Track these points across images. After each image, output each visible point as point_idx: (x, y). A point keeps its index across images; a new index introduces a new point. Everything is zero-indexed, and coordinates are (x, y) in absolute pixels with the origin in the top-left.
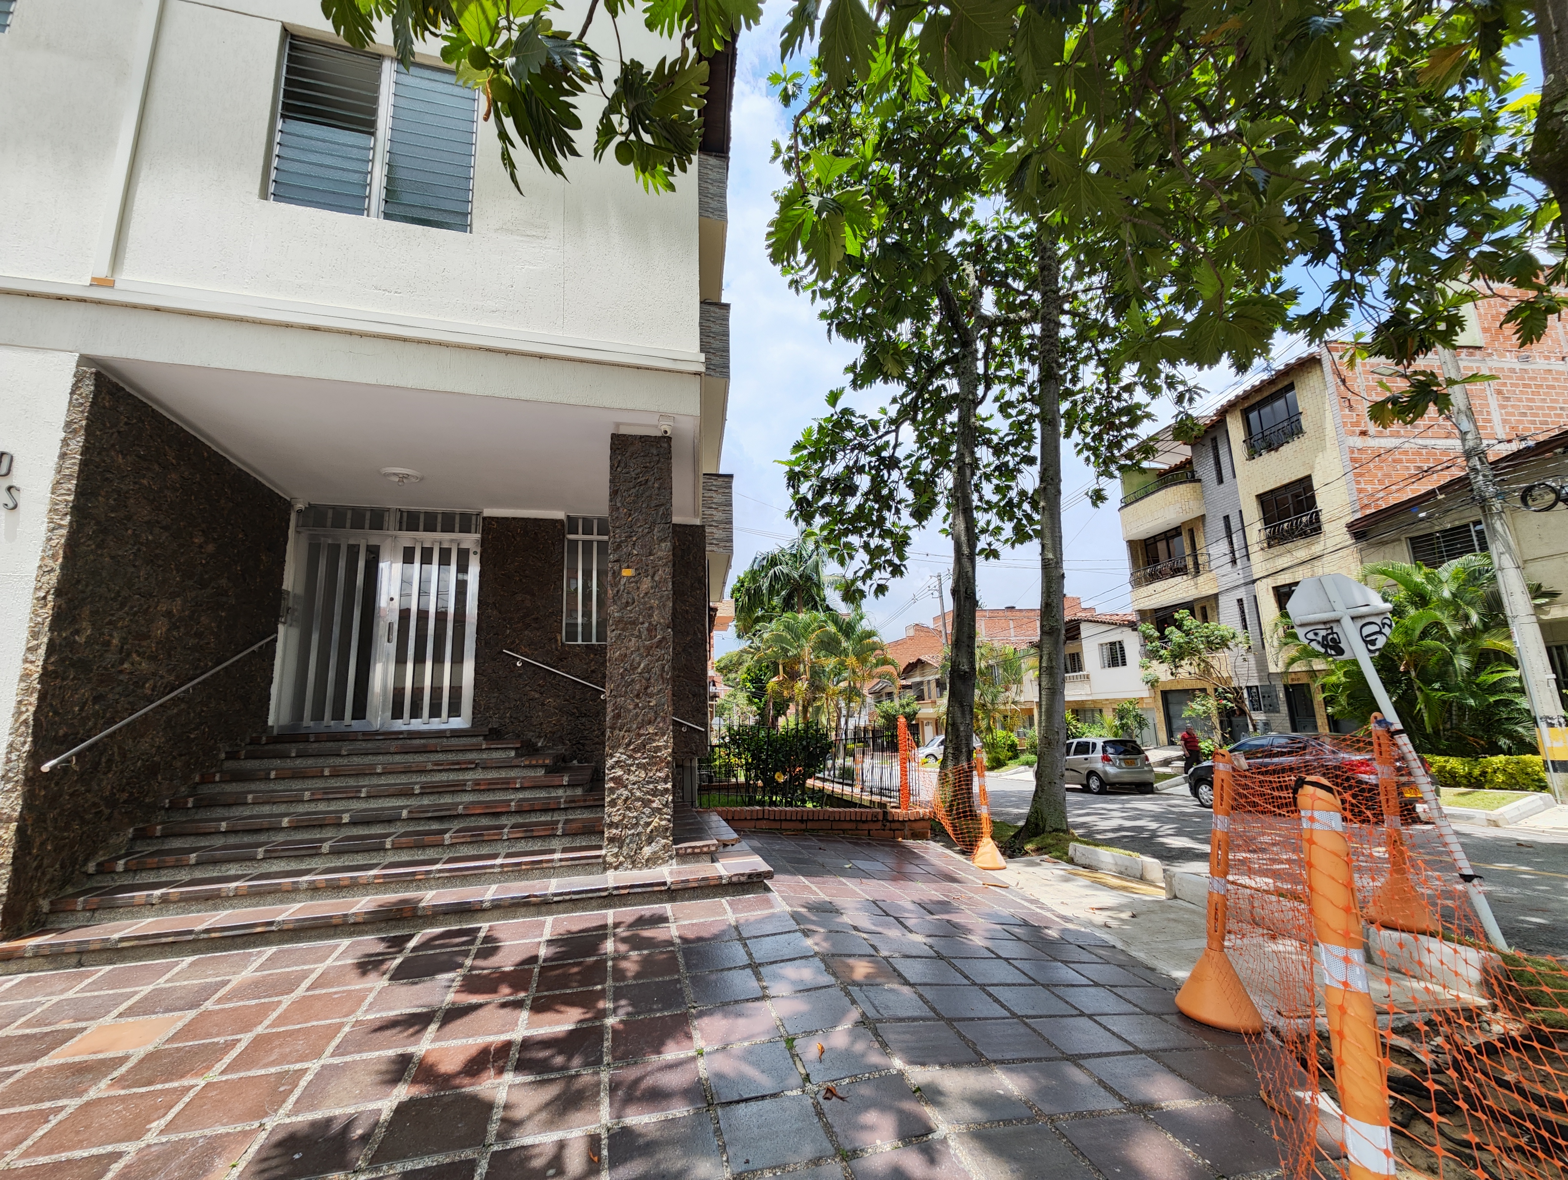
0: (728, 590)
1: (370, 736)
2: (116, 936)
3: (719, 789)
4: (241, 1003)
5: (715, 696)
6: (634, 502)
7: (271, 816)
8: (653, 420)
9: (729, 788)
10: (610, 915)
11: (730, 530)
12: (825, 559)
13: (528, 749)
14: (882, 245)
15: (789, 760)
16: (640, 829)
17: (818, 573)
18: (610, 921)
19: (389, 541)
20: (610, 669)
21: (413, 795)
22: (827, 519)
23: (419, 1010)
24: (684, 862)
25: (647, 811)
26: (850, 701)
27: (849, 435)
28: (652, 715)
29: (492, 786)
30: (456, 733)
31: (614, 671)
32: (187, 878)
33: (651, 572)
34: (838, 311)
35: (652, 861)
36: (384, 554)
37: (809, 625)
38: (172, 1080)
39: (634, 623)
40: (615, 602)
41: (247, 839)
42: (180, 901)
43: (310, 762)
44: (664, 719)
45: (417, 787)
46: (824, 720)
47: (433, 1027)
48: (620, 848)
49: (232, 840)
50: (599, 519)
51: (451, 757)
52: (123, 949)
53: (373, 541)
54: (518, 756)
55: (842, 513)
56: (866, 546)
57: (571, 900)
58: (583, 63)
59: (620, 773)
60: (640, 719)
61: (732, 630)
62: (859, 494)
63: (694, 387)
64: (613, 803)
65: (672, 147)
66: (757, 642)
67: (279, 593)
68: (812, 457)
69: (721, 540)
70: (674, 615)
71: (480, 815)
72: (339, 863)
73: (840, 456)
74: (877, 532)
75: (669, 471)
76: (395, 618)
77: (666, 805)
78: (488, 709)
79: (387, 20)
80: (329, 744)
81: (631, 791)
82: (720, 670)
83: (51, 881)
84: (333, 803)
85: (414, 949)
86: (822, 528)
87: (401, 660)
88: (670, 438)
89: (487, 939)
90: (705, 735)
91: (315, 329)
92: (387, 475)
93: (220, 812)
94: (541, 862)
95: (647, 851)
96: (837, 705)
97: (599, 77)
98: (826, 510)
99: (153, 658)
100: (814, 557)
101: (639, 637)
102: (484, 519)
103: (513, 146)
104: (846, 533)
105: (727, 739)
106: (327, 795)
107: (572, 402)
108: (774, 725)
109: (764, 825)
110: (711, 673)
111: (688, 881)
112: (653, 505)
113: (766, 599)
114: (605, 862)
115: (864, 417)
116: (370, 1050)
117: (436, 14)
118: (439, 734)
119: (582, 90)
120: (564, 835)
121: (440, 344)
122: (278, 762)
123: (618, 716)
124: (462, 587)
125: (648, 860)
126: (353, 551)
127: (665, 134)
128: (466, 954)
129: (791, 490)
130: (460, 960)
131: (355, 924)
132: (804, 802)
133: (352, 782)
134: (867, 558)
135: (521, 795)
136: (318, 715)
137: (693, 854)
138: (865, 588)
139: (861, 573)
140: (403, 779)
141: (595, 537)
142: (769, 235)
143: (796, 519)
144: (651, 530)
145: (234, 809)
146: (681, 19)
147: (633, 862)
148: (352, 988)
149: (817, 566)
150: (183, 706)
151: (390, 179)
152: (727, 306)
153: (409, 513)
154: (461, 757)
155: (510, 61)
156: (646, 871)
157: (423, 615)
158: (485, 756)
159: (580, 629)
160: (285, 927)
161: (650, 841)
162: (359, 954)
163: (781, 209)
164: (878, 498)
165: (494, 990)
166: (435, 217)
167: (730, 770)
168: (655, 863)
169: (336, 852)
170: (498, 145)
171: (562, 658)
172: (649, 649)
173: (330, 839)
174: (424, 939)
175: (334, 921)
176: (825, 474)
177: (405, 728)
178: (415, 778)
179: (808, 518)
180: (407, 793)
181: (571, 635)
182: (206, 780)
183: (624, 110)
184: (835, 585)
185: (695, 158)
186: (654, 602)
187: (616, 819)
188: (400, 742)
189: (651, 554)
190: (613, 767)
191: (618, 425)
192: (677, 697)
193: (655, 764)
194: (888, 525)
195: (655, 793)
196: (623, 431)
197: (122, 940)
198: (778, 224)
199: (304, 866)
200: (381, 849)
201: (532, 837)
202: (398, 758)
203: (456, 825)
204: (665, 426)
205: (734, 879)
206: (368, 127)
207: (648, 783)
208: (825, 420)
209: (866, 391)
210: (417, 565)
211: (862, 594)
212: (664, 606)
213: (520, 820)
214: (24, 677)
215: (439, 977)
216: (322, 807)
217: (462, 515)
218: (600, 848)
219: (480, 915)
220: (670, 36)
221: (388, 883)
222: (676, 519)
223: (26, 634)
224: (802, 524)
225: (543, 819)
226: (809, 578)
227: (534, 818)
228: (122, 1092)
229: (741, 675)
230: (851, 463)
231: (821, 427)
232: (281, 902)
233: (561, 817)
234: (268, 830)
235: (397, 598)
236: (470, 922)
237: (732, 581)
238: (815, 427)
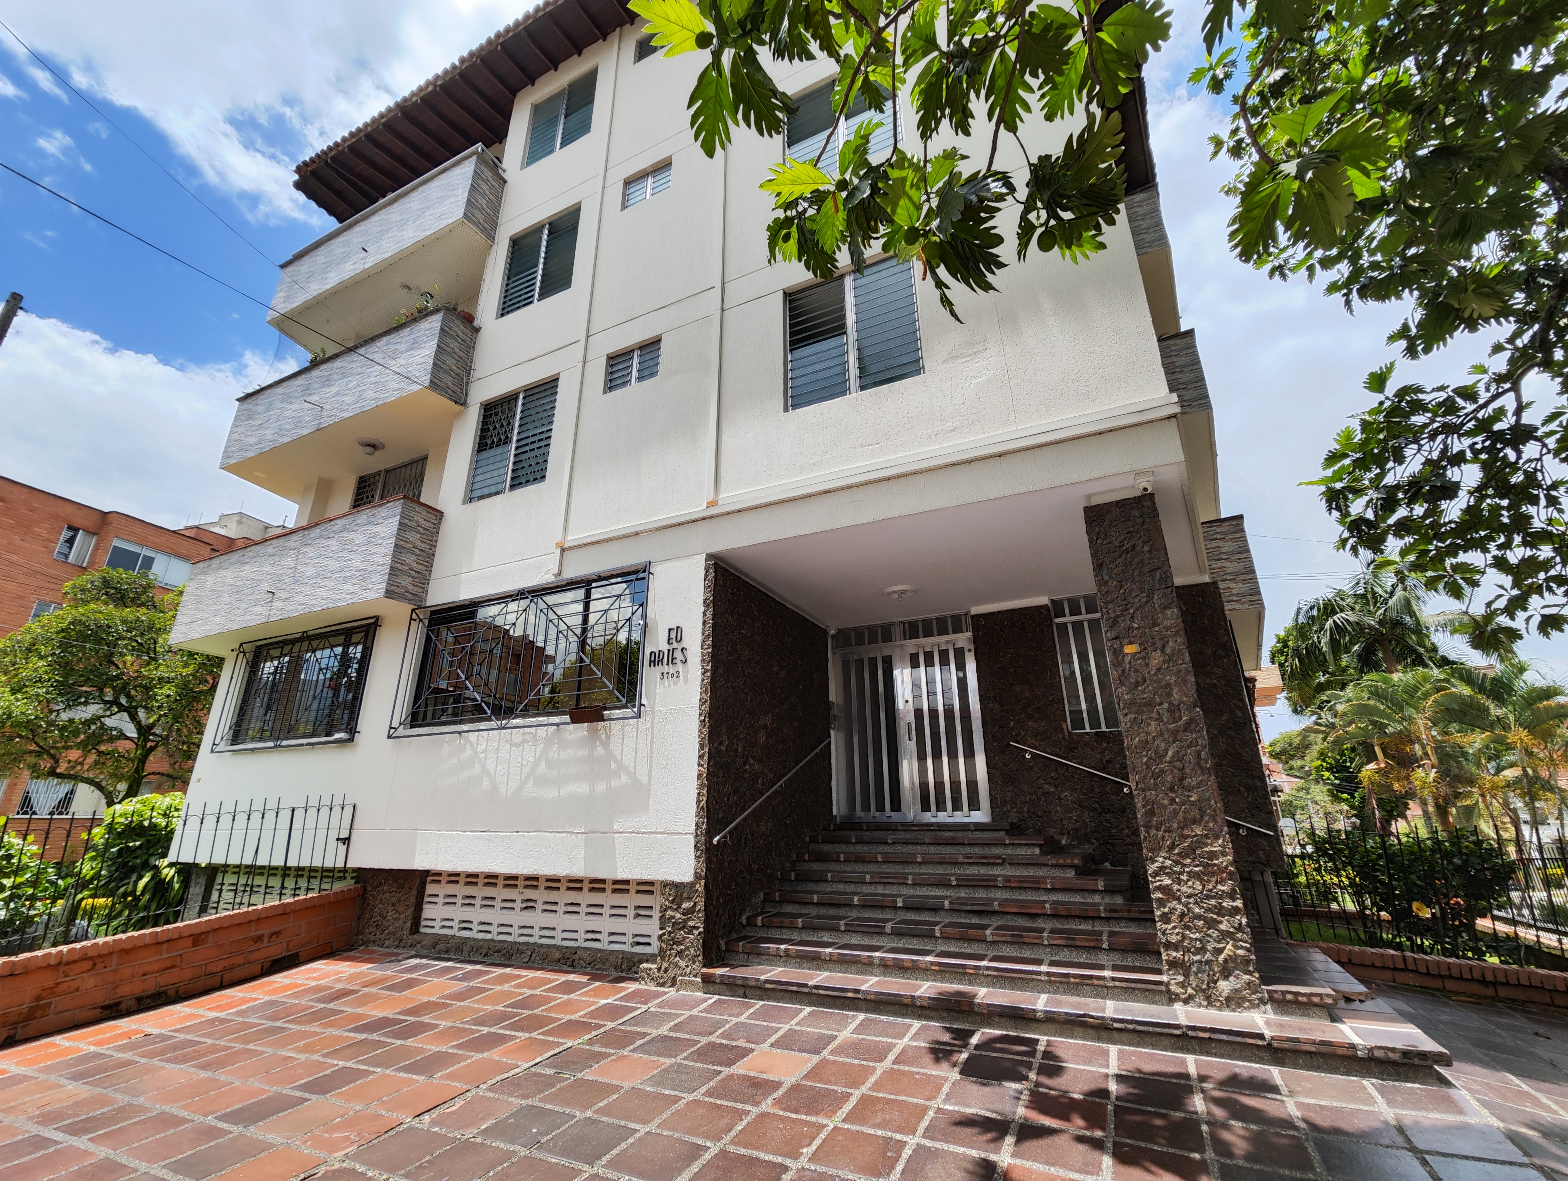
0: (1265, 654)
1: (908, 826)
2: (763, 978)
3: (1315, 916)
4: (847, 1060)
5: (1276, 790)
6: (1123, 572)
7: (845, 893)
8: (1129, 481)
9: (1332, 917)
10: (1192, 1063)
11: (1254, 581)
12: (1421, 592)
13: (1051, 847)
14: (1413, 163)
15: (1432, 885)
16: (1208, 956)
17: (1412, 614)
18: (1192, 1070)
19: (898, 651)
20: (1131, 758)
21: (951, 886)
22: (1409, 539)
23: (993, 1116)
24: (1284, 1012)
25: (1214, 934)
26: (1533, 798)
27: (1418, 419)
28: (1195, 812)
29: (1022, 885)
30: (979, 827)
31: (1136, 760)
32: (798, 939)
33: (1159, 644)
34: (1356, 273)
35: (1233, 1001)
36: (896, 662)
37: (1416, 689)
38: (810, 1115)
39: (1150, 704)
40: (1122, 684)
41: (832, 912)
42: (796, 957)
43: (866, 848)
44: (1213, 818)
45: (953, 878)
46: (1486, 828)
47: (1010, 1140)
48: (1187, 975)
49: (823, 911)
50: (1085, 597)
51: (978, 851)
52: (768, 989)
53: (886, 653)
54: (1043, 853)
55: (1435, 525)
56: (1500, 564)
57: (1134, 1031)
58: (996, 187)
59: (1167, 882)
60: (1181, 816)
61: (1282, 704)
62: (1461, 494)
63: (1172, 432)
64: (1166, 918)
65: (1095, 209)
66: (1327, 716)
67: (828, 704)
68: (1361, 464)
69: (1244, 595)
70: (1199, 691)
71: (1015, 914)
72: (900, 944)
73: (1409, 451)
74: (1518, 539)
75: (1159, 530)
76: (911, 718)
77: (1240, 928)
78: (1004, 803)
79: (845, 248)
80: (878, 833)
81: (1186, 905)
82: (1275, 756)
83: (724, 926)
84: (888, 887)
85: (977, 1047)
86: (1404, 553)
87: (922, 757)
88: (1152, 495)
89: (1047, 1055)
90: (1276, 839)
91: (827, 492)
92: (889, 594)
93: (811, 886)
94: (1091, 977)
95: (1225, 986)
96: (1506, 804)
97: (1012, 189)
98: (1403, 527)
99: (760, 761)
100: (1399, 593)
101: (1160, 719)
102: (973, 617)
103: (948, 288)
104: (1453, 551)
105: (1310, 849)
106: (882, 880)
107: (1037, 487)
108: (1386, 833)
109: (1411, 979)
110: (1265, 760)
111: (1297, 1040)
112: (1146, 571)
113: (1330, 658)
114: (1169, 991)
115: (1442, 388)
116: (955, 1143)
117: (876, 224)
118: (964, 827)
119: (998, 210)
120: (1111, 949)
121: (915, 473)
122: (843, 847)
123: (1151, 813)
124: (962, 683)
125: (1228, 999)
126: (873, 663)
127: (1085, 201)
128: (1029, 1066)
129: (1336, 514)
130: (1024, 1071)
131: (922, 1007)
132: (1480, 955)
133: (899, 869)
134: (1507, 580)
135: (1054, 897)
136: (866, 808)
137: (1296, 1002)
138: (1518, 623)
139: (1501, 603)
140: (940, 870)
141: (1084, 616)
142: (1232, 235)
143: (1354, 549)
144: (1150, 598)
145: (820, 884)
146: (1080, 92)
147: (1208, 998)
148: (929, 1072)
149: (1407, 603)
150: (780, 798)
151: (860, 359)
152: (1190, 333)
153: (909, 623)
154: (987, 851)
155: (935, 224)
156: (1227, 1014)
157: (933, 713)
158: (1010, 852)
159: (1085, 715)
160: (869, 997)
161: (1226, 974)
162: (930, 1039)
163: (1243, 201)
164: (1505, 489)
165: (1066, 1118)
166: (897, 373)
167: (1327, 894)
168: (1239, 1006)
169: (897, 933)
170: (937, 293)
171: (1071, 747)
172: (1175, 733)
173: (891, 920)
174: (984, 1038)
175: (905, 1001)
176: (1389, 480)
177: (933, 820)
178: (950, 870)
179: (1375, 543)
180: (946, 885)
181: (1078, 723)
182: (800, 859)
183: (1039, 205)
184: (1453, 627)
185: (1121, 206)
186: (1171, 679)
187: (1174, 939)
188: (932, 834)
189: (1155, 625)
190: (1156, 874)
191: (1089, 497)
192: (1226, 790)
193: (1213, 874)
194: (1538, 524)
195: (1220, 910)
196: (1096, 501)
197: (767, 982)
198: (1242, 218)
199: (873, 943)
200: (931, 936)
201: (1076, 947)
202: (932, 849)
203: (995, 922)
204: (1143, 483)
205: (1378, 1054)
206: (841, 329)
207: (1208, 897)
208: (1370, 413)
209: (1439, 353)
210: (922, 668)
211: (1514, 635)
212: (1185, 682)
213: (1058, 925)
214: (700, 776)
215: (1007, 1084)
216: (880, 890)
217: (953, 617)
218: (1159, 972)
219: (1035, 1025)
220: (1072, 113)
221: (944, 972)
222: (1178, 581)
223: (697, 747)
224: (1365, 554)
225: (1083, 927)
226: (1397, 623)
227: (1073, 926)
228: (781, 1113)
229: (1311, 760)
230: (1435, 455)
231: (1365, 425)
232: (862, 973)
233: (1104, 928)
234: (845, 905)
235: (910, 700)
236: (1027, 1032)
237: (1269, 642)
238: (1356, 425)
